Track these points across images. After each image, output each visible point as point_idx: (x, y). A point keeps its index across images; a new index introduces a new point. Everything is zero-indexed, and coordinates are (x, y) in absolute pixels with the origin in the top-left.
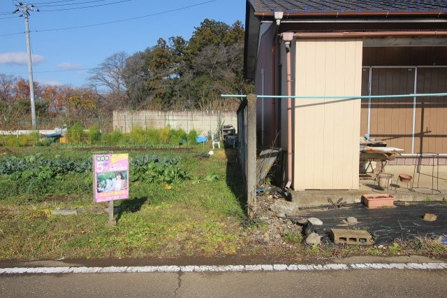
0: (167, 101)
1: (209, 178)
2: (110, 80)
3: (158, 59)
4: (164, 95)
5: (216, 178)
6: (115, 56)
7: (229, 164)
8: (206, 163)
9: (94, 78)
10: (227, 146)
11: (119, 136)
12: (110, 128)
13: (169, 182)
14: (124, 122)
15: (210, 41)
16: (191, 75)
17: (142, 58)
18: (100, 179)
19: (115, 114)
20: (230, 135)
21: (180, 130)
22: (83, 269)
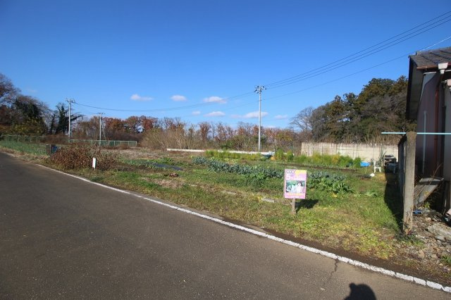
0: (340, 136)
1: (368, 194)
2: (302, 124)
3: (335, 109)
4: (338, 132)
5: (375, 195)
6: (306, 110)
7: (388, 186)
8: (367, 182)
9: (293, 123)
10: (387, 170)
11: (304, 158)
12: (299, 152)
13: (336, 193)
14: (308, 149)
15: (377, 93)
16: (359, 119)
17: (323, 109)
18: (288, 184)
19: (303, 144)
20: (390, 162)
21: (348, 157)
22: (273, 237)
